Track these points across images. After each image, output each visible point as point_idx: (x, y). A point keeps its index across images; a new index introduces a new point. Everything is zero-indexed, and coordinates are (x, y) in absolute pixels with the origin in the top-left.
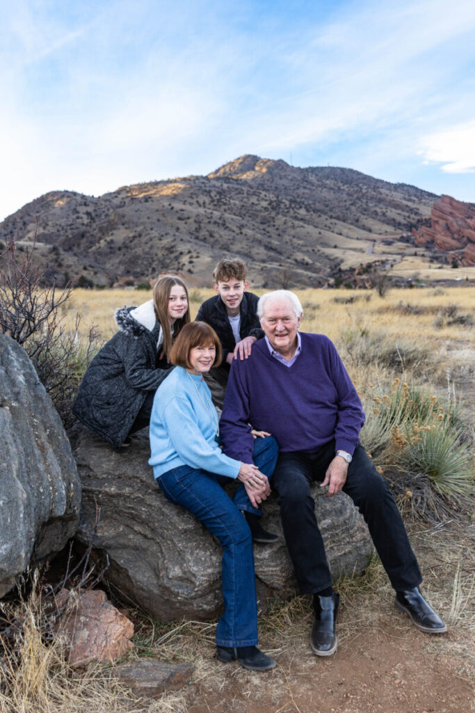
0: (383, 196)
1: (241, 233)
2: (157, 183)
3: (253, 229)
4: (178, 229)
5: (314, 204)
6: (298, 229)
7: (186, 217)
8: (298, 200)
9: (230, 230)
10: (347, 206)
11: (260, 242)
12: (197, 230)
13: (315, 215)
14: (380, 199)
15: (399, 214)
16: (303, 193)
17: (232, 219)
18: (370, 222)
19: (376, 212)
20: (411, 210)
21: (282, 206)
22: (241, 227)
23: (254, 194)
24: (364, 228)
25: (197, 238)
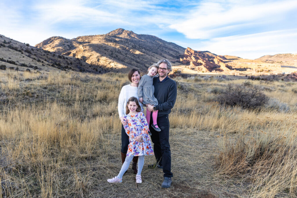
0: (167, 46)
1: (126, 56)
2: (92, 36)
3: (130, 55)
4: (105, 53)
5: (146, 47)
6: (144, 56)
7: (107, 49)
8: (140, 46)
9: (123, 55)
10: (157, 49)
11: (133, 59)
12: (112, 54)
13: (148, 51)
14: (166, 47)
15: (173, 53)
16: (142, 43)
17: (122, 51)
18: (165, 55)
19: (166, 52)
20: (176, 52)
21: (137, 47)
22: (126, 54)
23: (127, 42)
24: (163, 57)
25: (112, 57)
